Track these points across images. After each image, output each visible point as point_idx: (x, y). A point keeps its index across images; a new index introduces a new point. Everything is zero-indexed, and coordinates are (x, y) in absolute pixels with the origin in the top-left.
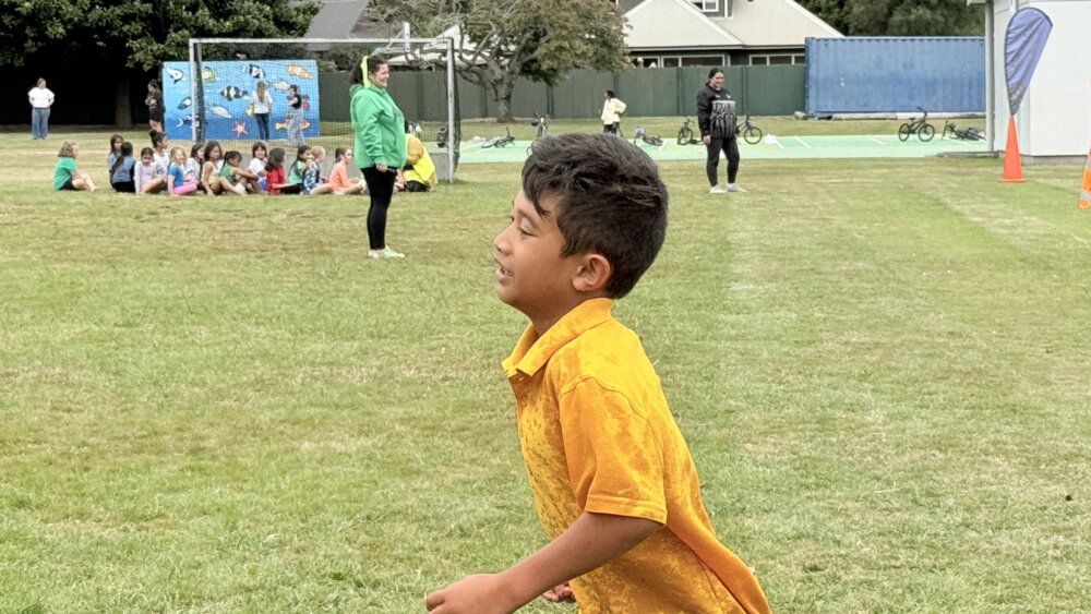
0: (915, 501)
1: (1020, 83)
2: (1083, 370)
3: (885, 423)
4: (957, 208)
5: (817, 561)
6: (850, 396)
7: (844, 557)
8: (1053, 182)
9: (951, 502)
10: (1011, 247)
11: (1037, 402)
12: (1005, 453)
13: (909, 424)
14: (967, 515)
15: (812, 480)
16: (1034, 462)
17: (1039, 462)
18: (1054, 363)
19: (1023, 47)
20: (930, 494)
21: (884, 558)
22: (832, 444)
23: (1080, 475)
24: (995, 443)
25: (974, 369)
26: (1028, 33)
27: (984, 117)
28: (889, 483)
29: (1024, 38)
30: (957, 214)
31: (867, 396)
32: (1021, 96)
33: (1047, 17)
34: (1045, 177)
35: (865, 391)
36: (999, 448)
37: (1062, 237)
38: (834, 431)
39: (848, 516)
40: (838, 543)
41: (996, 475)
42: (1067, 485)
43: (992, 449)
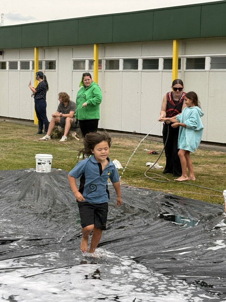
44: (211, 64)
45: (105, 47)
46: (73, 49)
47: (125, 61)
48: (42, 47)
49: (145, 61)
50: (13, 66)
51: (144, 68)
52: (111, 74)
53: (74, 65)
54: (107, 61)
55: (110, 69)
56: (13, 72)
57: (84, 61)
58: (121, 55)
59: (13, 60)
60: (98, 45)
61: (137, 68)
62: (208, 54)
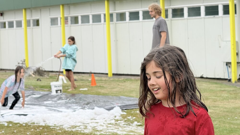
44: (130, 16)
45: (69, 7)
46: (50, 9)
47: (82, 17)
48: (29, 8)
49: (94, 16)
50: (11, 25)
51: (93, 22)
53: (51, 22)
54: (71, 17)
55: (75, 23)
56: (11, 30)
57: (57, 18)
58: (79, 12)
59: (10, 20)
60: (63, 5)
61: (89, 22)
62: (127, 10)
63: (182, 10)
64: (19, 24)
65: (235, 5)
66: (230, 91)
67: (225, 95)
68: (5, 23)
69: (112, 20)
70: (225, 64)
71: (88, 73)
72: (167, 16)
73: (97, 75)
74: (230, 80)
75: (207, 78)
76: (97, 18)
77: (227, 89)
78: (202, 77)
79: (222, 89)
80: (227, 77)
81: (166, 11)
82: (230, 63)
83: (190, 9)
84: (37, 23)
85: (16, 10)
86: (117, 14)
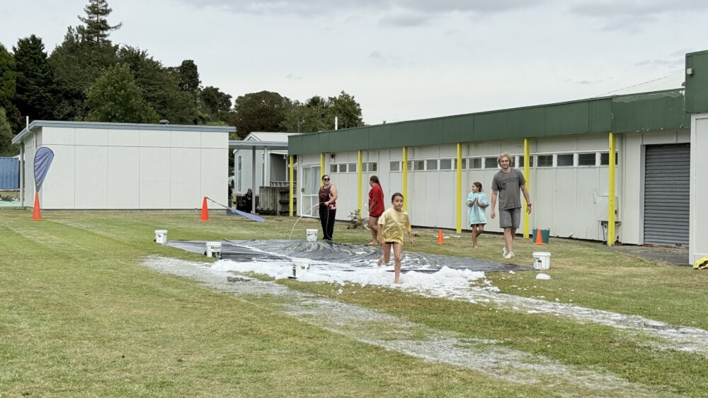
0: (58, 362)
1: (40, 179)
2: (104, 302)
3: (30, 328)
4: (18, 232)
5: (28, 391)
6: (9, 317)
7: (39, 387)
8: (55, 221)
9: (74, 361)
10: (48, 249)
11: (92, 317)
12: (88, 339)
13: (41, 328)
14: (84, 367)
15: (8, 355)
16: (102, 342)
17: (104, 343)
18: (90, 299)
19: (41, 164)
20: (64, 358)
21: (55, 387)
22: (9, 338)
23: (123, 347)
24: (82, 335)
25: (58, 303)
26: (44, 158)
27: (19, 191)
28: (43, 354)
29: (42, 160)
30: (18, 234)
31: (16, 316)
32: (41, 184)
33: (52, 152)
34: (52, 218)
35: (14, 314)
36: (83, 337)
37: (69, 245)
38: (8, 332)
39: (32, 370)
40: (33, 382)
41: (88, 348)
42: (120, 351)
43: (82, 337)
44: (486, 163)
45: (414, 150)
46: (390, 152)
47: (428, 161)
48: (366, 150)
49: (442, 161)
50: (343, 168)
51: (441, 168)
52: (418, 174)
53: (391, 167)
54: (415, 162)
55: (420, 169)
56: (343, 175)
57: (398, 162)
58: (425, 156)
59: (343, 162)
60: (406, 148)
61: (436, 168)
62: (483, 154)
63: (550, 157)
64: (353, 168)
65: (617, 154)
66: (608, 255)
67: (602, 260)
68: (336, 166)
69: (464, 166)
70: (600, 223)
71: (432, 228)
72: (531, 164)
73: (443, 230)
74: (605, 243)
75: (577, 239)
76: (446, 164)
77: (602, 253)
78: (570, 238)
79: (598, 253)
80: (601, 239)
81: (531, 158)
82: (607, 222)
83: (560, 157)
84: (374, 167)
85: (350, 151)
86: (471, 160)
